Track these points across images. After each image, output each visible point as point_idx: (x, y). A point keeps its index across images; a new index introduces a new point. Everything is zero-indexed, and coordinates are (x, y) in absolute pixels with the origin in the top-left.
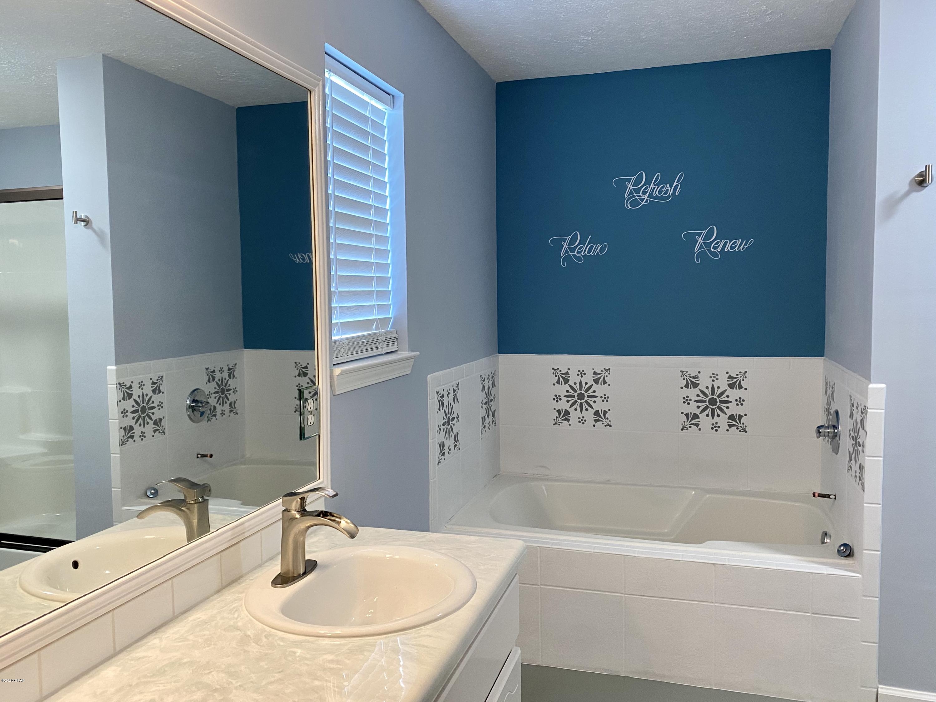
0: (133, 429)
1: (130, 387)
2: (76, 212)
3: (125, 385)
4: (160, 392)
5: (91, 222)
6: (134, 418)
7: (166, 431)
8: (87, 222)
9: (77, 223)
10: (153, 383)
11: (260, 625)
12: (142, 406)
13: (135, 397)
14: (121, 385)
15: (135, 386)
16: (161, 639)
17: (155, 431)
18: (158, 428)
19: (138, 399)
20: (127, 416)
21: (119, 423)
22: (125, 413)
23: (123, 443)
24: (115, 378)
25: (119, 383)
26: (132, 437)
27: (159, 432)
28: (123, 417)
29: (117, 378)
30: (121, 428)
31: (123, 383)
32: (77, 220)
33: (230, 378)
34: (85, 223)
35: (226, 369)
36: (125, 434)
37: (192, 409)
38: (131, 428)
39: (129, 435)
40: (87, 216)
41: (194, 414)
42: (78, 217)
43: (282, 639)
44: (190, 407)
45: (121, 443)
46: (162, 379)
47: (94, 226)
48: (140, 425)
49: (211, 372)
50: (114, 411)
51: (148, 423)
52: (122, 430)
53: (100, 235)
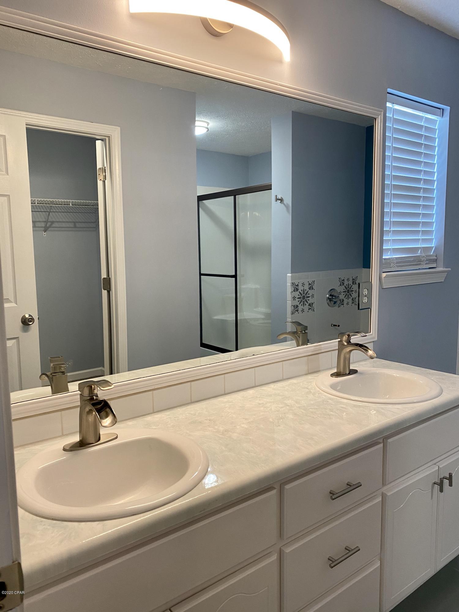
0: (298, 307)
1: (298, 285)
2: (276, 195)
3: (295, 284)
4: (313, 289)
5: (283, 201)
6: (299, 301)
7: (315, 310)
8: (281, 200)
9: (277, 201)
10: (309, 284)
11: (318, 389)
12: (303, 295)
13: (300, 290)
14: (293, 284)
15: (300, 285)
16: (274, 386)
17: (309, 309)
18: (311, 308)
19: (301, 292)
20: (295, 300)
21: (292, 303)
22: (294, 298)
23: (293, 313)
24: (290, 280)
25: (292, 283)
26: (297, 311)
27: (311, 310)
28: (294, 300)
29: (292, 280)
30: (292, 306)
31: (294, 283)
32: (277, 199)
33: (353, 284)
34: (281, 201)
35: (351, 279)
36: (294, 308)
37: (330, 300)
38: (297, 306)
39: (296, 309)
40: (281, 197)
41: (330, 303)
42: (277, 198)
43: (325, 396)
44: (328, 298)
45: (292, 313)
46: (314, 282)
47: (285, 202)
48: (302, 305)
49: (342, 280)
50: (289, 296)
51: (306, 305)
52: (293, 307)
53: (287, 206)
